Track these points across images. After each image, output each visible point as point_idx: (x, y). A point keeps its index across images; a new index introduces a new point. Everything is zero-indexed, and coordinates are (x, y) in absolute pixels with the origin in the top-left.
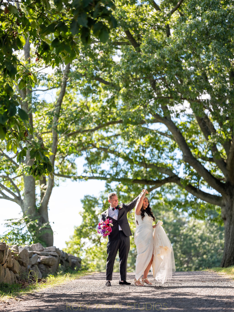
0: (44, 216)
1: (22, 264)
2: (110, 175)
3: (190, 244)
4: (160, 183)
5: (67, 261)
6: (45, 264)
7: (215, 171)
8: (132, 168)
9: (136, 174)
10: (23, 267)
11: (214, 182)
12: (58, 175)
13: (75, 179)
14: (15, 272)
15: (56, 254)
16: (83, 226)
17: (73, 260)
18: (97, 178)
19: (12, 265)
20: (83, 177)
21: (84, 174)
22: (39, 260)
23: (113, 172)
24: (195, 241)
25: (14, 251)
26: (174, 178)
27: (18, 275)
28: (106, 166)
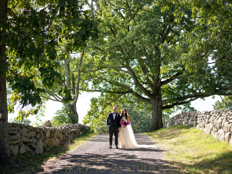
0: (74, 109)
1: (63, 134)
2: (103, 89)
3: (137, 115)
4: (124, 93)
5: (84, 129)
6: (74, 133)
7: (148, 88)
8: (112, 86)
9: (114, 89)
10: (64, 135)
11: (148, 93)
12: (81, 89)
13: (88, 91)
14: (60, 139)
15: (79, 127)
16: (91, 111)
17: (87, 128)
18: (97, 91)
19: (59, 136)
20: (92, 90)
21: (92, 89)
22: (71, 131)
23: (104, 88)
24: (138, 114)
25: (60, 129)
26: (131, 91)
27: (62, 140)
28: (101, 85)
